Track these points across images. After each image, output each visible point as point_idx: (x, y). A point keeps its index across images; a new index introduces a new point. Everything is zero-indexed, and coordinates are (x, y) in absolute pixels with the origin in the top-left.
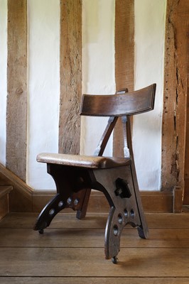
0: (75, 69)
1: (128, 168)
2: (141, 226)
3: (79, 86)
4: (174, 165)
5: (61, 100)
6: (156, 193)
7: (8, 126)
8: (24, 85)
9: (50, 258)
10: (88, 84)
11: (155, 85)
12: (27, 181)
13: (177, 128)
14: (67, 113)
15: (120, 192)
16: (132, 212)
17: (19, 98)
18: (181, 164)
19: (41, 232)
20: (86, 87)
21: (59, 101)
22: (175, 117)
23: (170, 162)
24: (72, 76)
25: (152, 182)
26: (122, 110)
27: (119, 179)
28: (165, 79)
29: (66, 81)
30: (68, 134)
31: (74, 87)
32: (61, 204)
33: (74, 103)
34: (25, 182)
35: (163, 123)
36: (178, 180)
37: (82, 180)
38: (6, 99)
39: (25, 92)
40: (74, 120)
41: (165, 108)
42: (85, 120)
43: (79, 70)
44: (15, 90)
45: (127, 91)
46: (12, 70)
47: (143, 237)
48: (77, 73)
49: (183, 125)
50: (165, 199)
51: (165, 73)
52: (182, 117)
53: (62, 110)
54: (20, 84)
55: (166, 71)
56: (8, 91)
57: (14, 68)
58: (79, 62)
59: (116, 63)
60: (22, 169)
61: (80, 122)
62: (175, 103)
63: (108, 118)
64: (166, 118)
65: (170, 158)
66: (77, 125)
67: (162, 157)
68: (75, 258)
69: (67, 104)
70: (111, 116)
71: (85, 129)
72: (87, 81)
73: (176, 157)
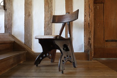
0: (50, 6)
1: (69, 41)
2: (74, 63)
3: (52, 12)
4: (89, 42)
5: (45, 18)
6: (82, 53)
7: (25, 28)
8: (31, 12)
9: (39, 72)
10: (55, 11)
11: (78, 10)
12: (32, 49)
13: (90, 27)
14: (47, 23)
15: (65, 49)
16: (70, 57)
17: (29, 17)
18: (92, 41)
19: (37, 66)
20: (54, 13)
21: (44, 18)
22: (89, 23)
23: (87, 41)
24: (49, 9)
25: (81, 49)
26: (67, 20)
27: (65, 44)
28: (85, 9)
29: (47, 11)
30: (47, 31)
31: (50, 13)
32: (44, 55)
33: (50, 19)
34: (31, 49)
35: (84, 26)
36: (91, 48)
37: (52, 46)
38: (24, 18)
39: (31, 15)
40: (50, 25)
41: (85, 20)
42: (54, 25)
43: (52, 6)
44: (27, 14)
45: (69, 13)
46: (26, 7)
47: (75, 67)
48: (51, 7)
49: (92, 26)
50: (86, 55)
51: (85, 6)
52: (92, 23)
53: (45, 22)
54: (29, 12)
55: (85, 5)
56: (25, 15)
57: (27, 6)
58: (52, 3)
59: (65, 3)
60: (30, 45)
61: (52, 26)
62: (89, 18)
63: (62, 24)
64: (85, 24)
65: (87, 39)
66: (51, 27)
67: (84, 39)
68: (48, 72)
69: (47, 19)
70: (63, 23)
71: (54, 29)
72: (55, 10)
73: (90, 39)
